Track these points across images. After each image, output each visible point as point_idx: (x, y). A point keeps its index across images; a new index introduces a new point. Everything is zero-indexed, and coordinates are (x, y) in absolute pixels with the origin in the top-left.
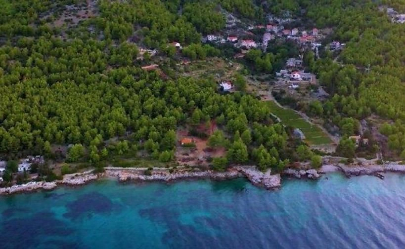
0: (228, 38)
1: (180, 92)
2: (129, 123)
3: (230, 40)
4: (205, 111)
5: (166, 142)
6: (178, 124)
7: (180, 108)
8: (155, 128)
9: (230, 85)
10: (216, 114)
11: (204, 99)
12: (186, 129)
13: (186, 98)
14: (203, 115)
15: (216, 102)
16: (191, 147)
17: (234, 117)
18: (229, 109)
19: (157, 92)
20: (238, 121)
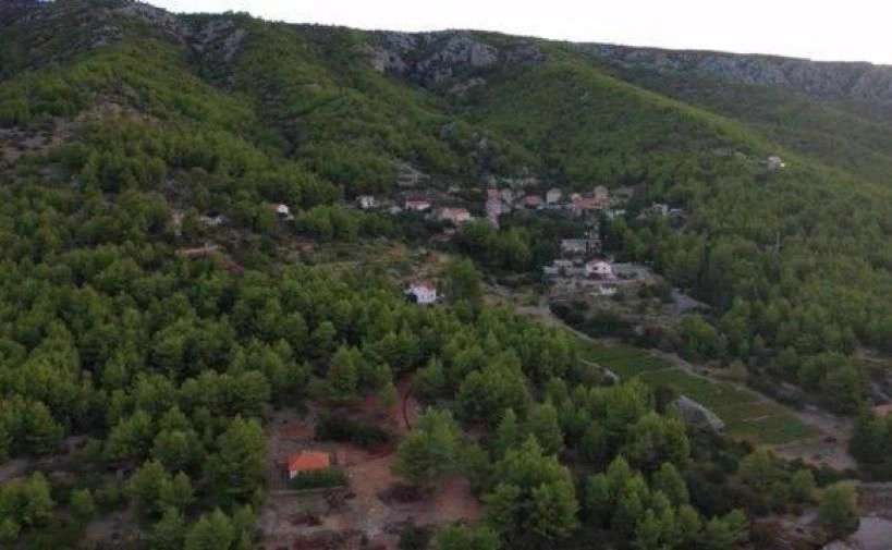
0: (408, 204)
1: (284, 301)
2: (84, 403)
3: (413, 206)
4: (373, 354)
5: (224, 468)
6: (274, 400)
7: (284, 345)
8: (183, 416)
9: (434, 293)
10: (410, 362)
11: (366, 318)
12: (308, 418)
13: (308, 317)
14: (367, 365)
15: (406, 324)
16: (330, 487)
17: (478, 366)
18: (453, 343)
19: (210, 304)
20: (498, 374)
